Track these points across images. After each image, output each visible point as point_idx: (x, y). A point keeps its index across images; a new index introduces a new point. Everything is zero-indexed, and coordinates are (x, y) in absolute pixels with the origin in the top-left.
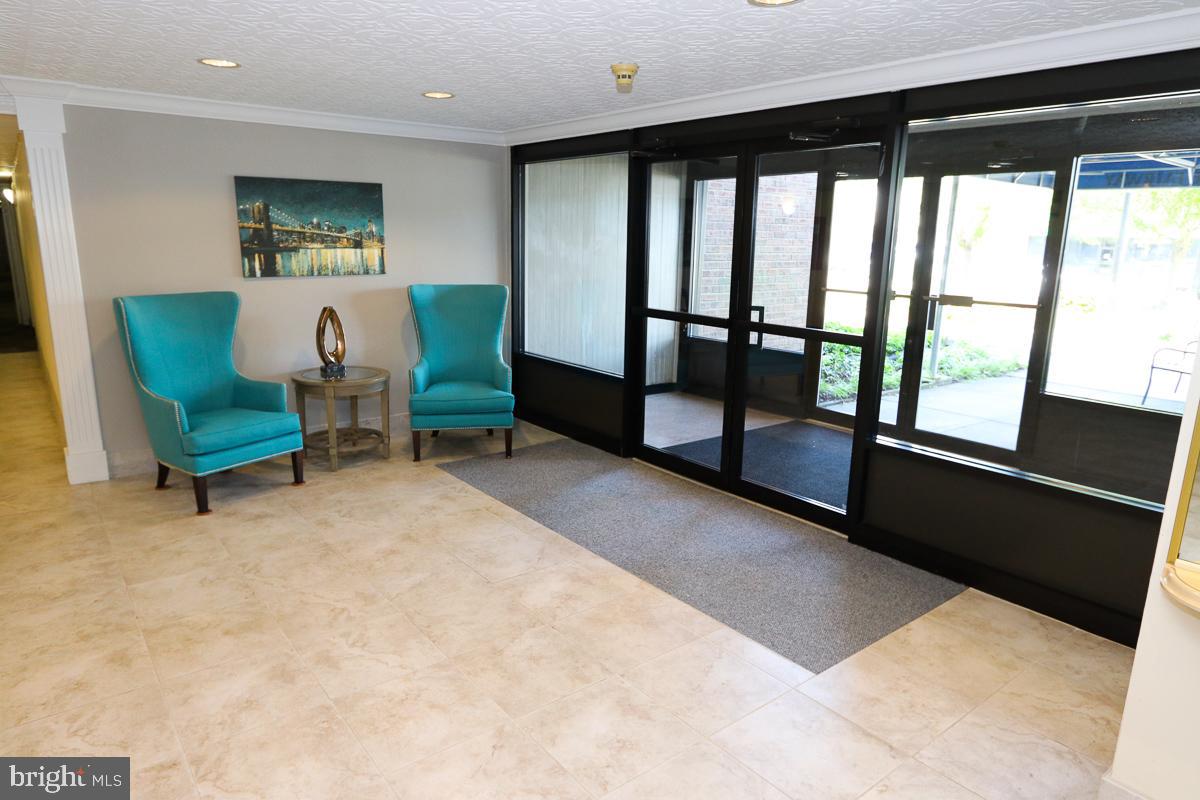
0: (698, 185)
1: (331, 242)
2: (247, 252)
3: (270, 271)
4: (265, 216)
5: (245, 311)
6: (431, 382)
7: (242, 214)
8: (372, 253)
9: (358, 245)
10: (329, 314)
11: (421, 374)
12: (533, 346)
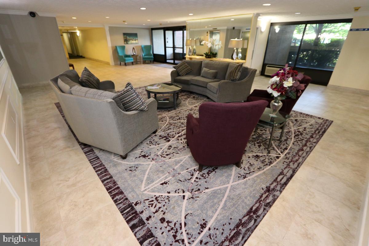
0: (175, 32)
1: (133, 40)
2: (125, 41)
3: (127, 43)
4: (126, 37)
5: (126, 48)
6: (144, 56)
7: (124, 37)
8: (137, 41)
9: (135, 40)
10: (133, 48)
11: (143, 55)
12: (155, 53)
